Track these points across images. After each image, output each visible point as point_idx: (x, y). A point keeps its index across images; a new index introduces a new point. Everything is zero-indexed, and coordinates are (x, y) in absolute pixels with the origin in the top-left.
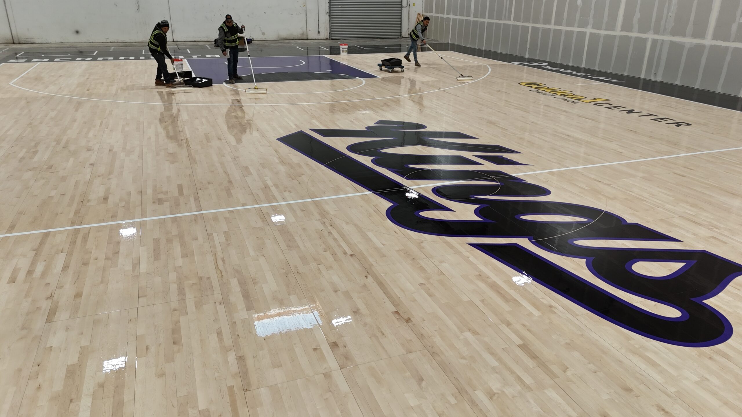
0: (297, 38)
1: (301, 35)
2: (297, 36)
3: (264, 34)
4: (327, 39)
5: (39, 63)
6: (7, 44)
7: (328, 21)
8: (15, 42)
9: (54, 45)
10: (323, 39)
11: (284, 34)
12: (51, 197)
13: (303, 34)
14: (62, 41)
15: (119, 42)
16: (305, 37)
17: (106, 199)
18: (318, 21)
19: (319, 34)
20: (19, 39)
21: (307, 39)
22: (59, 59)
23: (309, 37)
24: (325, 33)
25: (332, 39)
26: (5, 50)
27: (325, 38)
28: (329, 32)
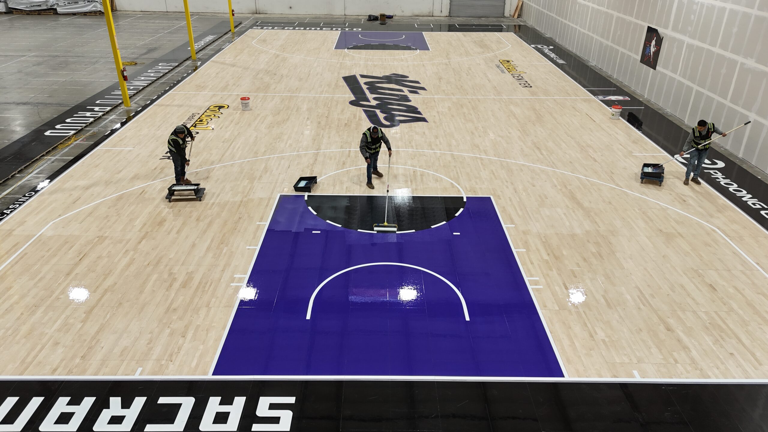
0: (425, 15)
1: (428, 13)
2: (426, 14)
3: (403, 12)
4: (447, 16)
5: (267, 30)
6: (253, 13)
7: (449, 4)
8: (257, 13)
9: (277, 15)
10: (444, 16)
11: (417, 12)
12: (260, 87)
13: (430, 13)
14: (282, 13)
15: (313, 14)
16: (431, 15)
17: (275, 89)
18: (442, 3)
19: (441, 13)
20: (259, 11)
21: (433, 16)
22: (277, 28)
23: (434, 15)
24: (446, 12)
25: (451, 17)
26: (252, 18)
27: (445, 16)
28: (448, 11)
